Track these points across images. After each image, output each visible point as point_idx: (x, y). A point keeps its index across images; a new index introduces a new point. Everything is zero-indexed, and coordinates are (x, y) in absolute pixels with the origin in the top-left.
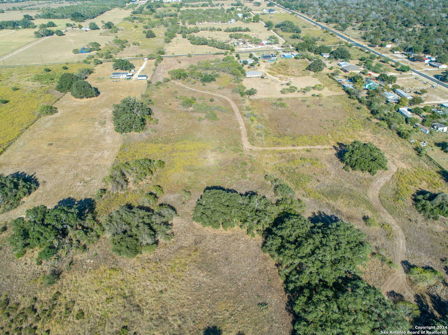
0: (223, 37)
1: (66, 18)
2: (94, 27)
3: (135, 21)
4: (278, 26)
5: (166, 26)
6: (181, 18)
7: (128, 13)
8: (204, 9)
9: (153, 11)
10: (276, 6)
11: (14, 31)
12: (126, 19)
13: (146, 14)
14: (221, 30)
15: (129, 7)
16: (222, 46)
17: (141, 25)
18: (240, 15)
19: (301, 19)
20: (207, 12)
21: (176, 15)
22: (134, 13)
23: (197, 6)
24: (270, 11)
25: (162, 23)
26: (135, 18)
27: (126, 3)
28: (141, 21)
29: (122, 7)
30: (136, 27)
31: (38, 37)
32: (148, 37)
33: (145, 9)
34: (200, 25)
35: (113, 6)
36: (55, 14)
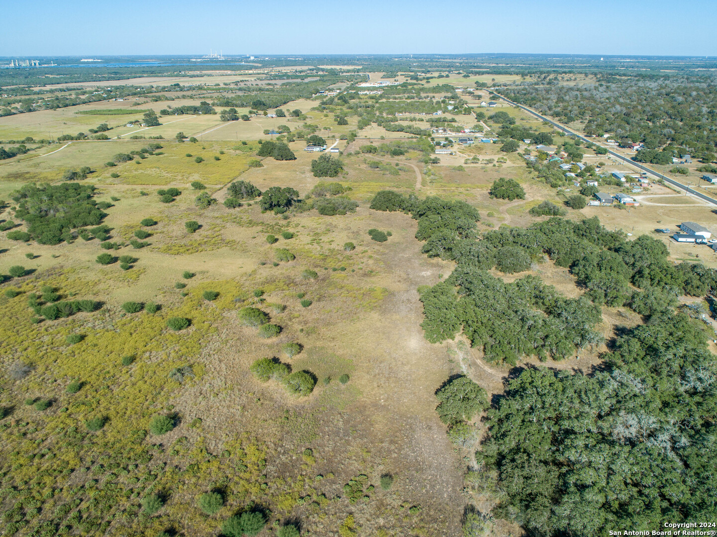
0: (424, 126)
1: (246, 106)
2: (281, 115)
3: (325, 111)
4: (491, 118)
5: (361, 115)
6: (379, 109)
7: (317, 104)
8: (409, 101)
9: (346, 102)
10: (501, 100)
11: (195, 116)
12: (314, 109)
13: (338, 105)
14: (422, 120)
15: (316, 99)
16: (419, 132)
17: (331, 115)
18: (450, 108)
19: (523, 112)
20: (412, 104)
21: (373, 107)
22: (323, 103)
23: (400, 98)
24: (490, 104)
25: (356, 113)
26: (324, 108)
27: (312, 94)
28: (332, 111)
29: (308, 98)
30: (326, 116)
31: (224, 121)
32: (340, 123)
33: (336, 100)
34: (399, 115)
35: (298, 97)
36: (234, 102)
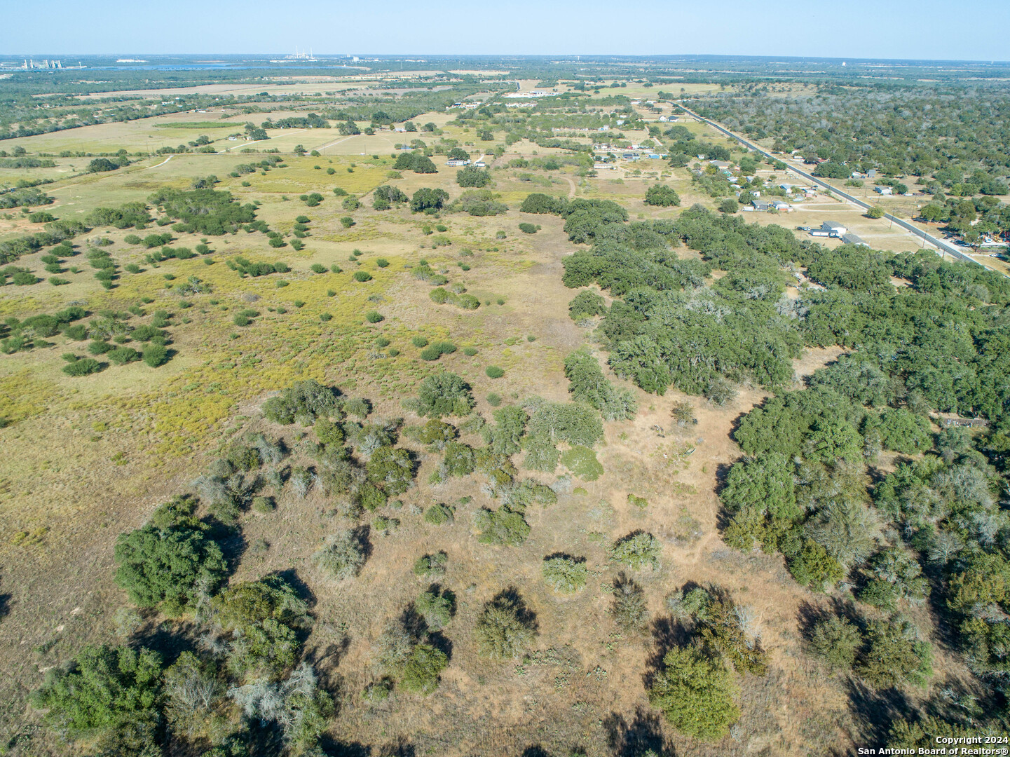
0: (586, 142)
1: (364, 120)
2: (411, 129)
3: (464, 126)
4: (667, 133)
5: (509, 130)
6: (531, 123)
7: (453, 117)
8: (569, 115)
9: (490, 115)
10: (686, 114)
11: (305, 130)
12: (450, 123)
13: (480, 119)
14: (584, 136)
15: (451, 112)
16: (578, 148)
17: (473, 131)
18: (620, 122)
19: (709, 128)
20: (573, 119)
21: (525, 121)
22: (461, 117)
23: (559, 112)
24: (671, 118)
25: (503, 128)
26: (463, 123)
27: (445, 106)
28: (473, 125)
29: (440, 111)
30: (466, 131)
31: (343, 135)
32: (484, 139)
33: (477, 113)
34: (556, 131)
35: (429, 110)
36: (349, 114)
